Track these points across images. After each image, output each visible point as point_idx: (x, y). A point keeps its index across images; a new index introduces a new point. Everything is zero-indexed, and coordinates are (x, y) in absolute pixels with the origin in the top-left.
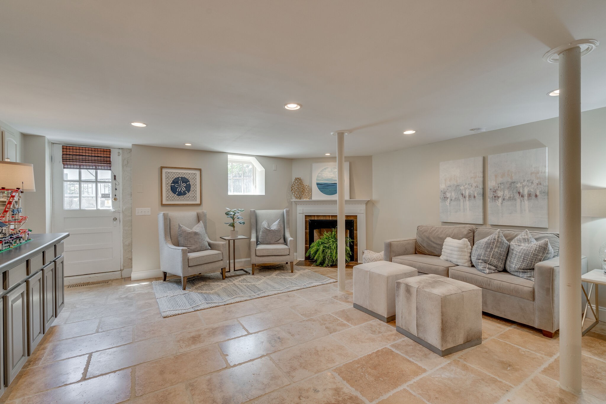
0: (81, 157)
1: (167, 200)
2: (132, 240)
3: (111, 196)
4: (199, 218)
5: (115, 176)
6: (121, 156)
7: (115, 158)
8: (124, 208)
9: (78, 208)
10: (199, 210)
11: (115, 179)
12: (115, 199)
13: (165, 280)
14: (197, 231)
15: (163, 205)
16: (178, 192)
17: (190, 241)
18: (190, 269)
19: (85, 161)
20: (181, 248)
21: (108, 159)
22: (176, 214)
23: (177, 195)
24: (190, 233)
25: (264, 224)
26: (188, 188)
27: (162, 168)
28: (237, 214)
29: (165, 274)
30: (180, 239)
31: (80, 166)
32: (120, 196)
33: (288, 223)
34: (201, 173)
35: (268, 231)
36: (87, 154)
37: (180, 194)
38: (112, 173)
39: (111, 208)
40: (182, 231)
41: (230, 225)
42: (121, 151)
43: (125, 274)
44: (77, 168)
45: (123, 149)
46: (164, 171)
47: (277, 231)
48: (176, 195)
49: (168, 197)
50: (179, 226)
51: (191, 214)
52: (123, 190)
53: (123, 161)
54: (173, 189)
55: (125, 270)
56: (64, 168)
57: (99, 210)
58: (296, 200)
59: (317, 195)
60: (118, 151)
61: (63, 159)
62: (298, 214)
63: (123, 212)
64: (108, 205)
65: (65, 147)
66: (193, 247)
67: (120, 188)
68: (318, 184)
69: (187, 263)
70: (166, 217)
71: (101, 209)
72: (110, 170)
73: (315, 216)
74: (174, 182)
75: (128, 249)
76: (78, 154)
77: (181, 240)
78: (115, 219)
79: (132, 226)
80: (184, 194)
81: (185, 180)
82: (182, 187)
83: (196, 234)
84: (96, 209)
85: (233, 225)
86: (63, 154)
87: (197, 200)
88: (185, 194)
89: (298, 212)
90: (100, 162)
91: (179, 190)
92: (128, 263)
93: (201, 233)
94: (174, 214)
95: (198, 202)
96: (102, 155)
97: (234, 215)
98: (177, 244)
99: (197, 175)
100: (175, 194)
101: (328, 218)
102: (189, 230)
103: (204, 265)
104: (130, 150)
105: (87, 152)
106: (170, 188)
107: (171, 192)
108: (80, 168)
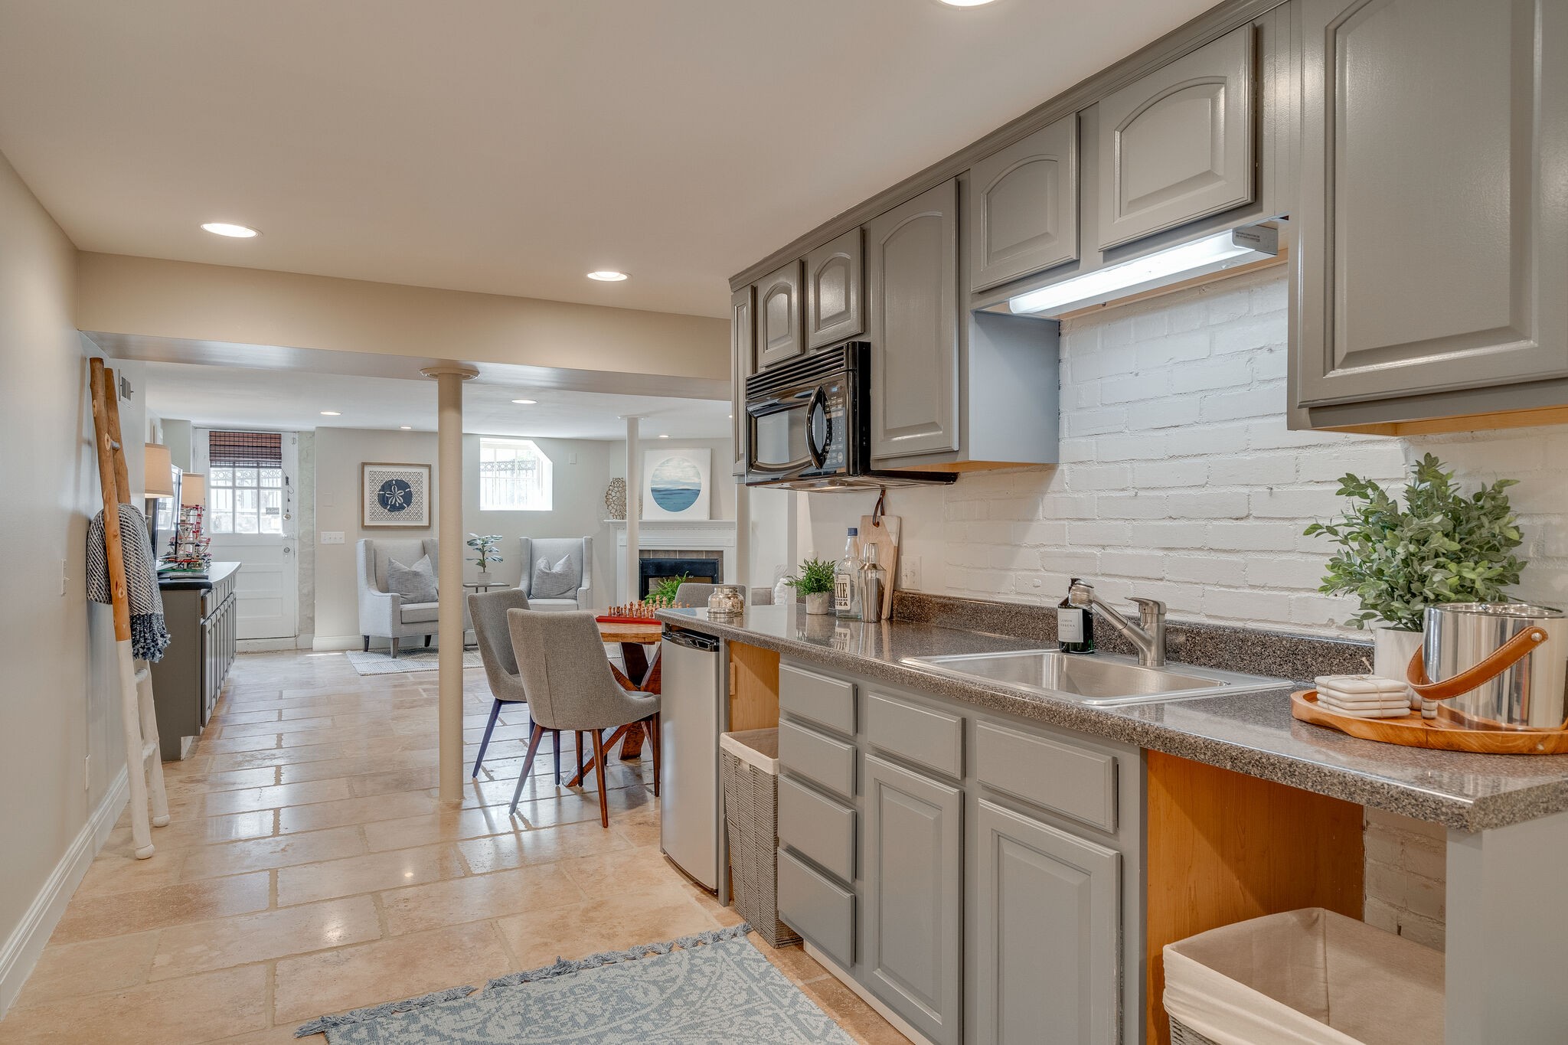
0: (236, 449)
1: (372, 519)
2: (314, 587)
3: (280, 511)
4: (424, 550)
5: (287, 478)
6: (297, 444)
7: (289, 449)
8: (301, 531)
9: (230, 529)
10: (426, 537)
11: (287, 482)
12: (288, 517)
13: (366, 650)
14: (419, 570)
15: (364, 527)
16: (391, 505)
17: (406, 586)
18: (403, 626)
19: (244, 455)
20: (390, 594)
21: (277, 450)
22: (386, 543)
23: (389, 510)
24: (406, 573)
25: (541, 564)
26: (408, 498)
27: (364, 464)
28: (490, 544)
29: (367, 638)
30: (390, 582)
31: (234, 463)
32: (294, 511)
33: (590, 563)
34: (430, 472)
35: (546, 575)
36: (246, 444)
37: (394, 508)
38: (283, 471)
39: (281, 532)
40: (393, 570)
41: (478, 564)
42: (296, 436)
43: (302, 641)
44: (230, 467)
45: (302, 432)
46: (367, 469)
47: (561, 575)
48: (386, 511)
49: (375, 514)
50: (390, 561)
51: (413, 542)
52: (300, 502)
53: (300, 452)
54: (383, 501)
55: (301, 636)
56: (211, 466)
57: (262, 534)
58: (614, 520)
59: (653, 512)
60: (292, 435)
61: (210, 453)
62: (618, 547)
63: (299, 539)
64: (274, 526)
65: (213, 434)
66: (411, 596)
67: (295, 498)
68: (653, 490)
69: (399, 619)
70: (368, 547)
71: (264, 532)
72: (280, 467)
73: (649, 551)
74: (383, 488)
75: (308, 601)
76: (232, 443)
77: (392, 583)
78: (287, 550)
79: (314, 563)
80: (401, 508)
81: (402, 485)
82: (398, 498)
83: (416, 574)
84: (257, 532)
85: (482, 564)
86: (211, 445)
87: (424, 519)
88: (404, 508)
89: (619, 543)
90: (266, 456)
91: (391, 502)
92: (308, 624)
93: (425, 574)
94: (382, 541)
95: (425, 523)
96: (269, 445)
97: (484, 546)
98: (385, 590)
99: (423, 476)
100: (386, 508)
101: (672, 556)
102: (406, 568)
103: (427, 624)
104: (313, 434)
105: (246, 439)
106: (376, 498)
107: (378, 505)
108: (234, 467)
